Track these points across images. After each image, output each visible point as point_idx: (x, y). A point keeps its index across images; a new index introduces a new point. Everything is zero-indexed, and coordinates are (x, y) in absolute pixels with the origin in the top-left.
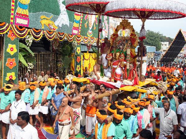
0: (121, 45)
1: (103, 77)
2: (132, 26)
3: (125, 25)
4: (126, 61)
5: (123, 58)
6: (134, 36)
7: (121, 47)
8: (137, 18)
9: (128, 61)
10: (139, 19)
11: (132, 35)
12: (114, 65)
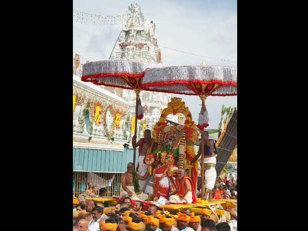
0: (170, 140)
1: (138, 194)
2: (187, 108)
3: (176, 107)
4: (178, 166)
5: (171, 159)
6: (190, 124)
7: (170, 143)
8: (193, 94)
9: (180, 165)
10: (195, 95)
11: (187, 122)
12: (157, 173)
